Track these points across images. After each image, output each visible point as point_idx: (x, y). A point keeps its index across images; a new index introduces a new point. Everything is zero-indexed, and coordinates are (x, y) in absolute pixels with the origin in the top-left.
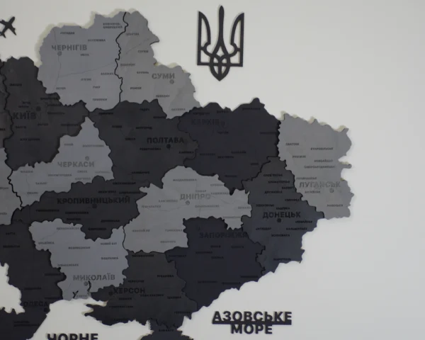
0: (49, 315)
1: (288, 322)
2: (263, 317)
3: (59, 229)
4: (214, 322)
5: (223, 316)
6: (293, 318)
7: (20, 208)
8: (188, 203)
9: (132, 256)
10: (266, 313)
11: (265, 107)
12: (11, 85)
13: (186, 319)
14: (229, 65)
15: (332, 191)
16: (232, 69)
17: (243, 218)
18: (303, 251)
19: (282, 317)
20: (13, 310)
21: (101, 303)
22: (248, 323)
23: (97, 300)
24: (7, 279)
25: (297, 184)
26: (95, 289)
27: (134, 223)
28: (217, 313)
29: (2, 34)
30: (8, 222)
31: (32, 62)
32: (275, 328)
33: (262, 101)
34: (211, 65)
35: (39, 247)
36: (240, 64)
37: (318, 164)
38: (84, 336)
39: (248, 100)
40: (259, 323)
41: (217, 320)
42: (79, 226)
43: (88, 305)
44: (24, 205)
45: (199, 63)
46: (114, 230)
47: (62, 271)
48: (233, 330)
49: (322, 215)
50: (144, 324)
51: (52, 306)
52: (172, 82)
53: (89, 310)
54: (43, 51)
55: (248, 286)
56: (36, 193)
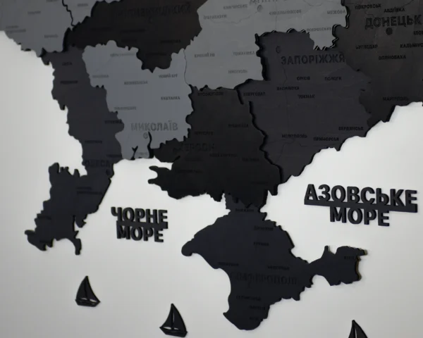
0: (113, 179)
2: (374, 196)
3: (113, 55)
4: (307, 202)
5: (319, 193)
6: (420, 202)
7: (71, 28)
8: (260, 8)
9: (199, 96)
10: (379, 190)
13: (270, 197)
17: (335, 29)
19: (403, 198)
20: (76, 171)
21: (169, 166)
22: (355, 206)
23: (162, 160)
24: (67, 127)
26: (155, 145)
27: (196, 44)
28: (311, 188)
30: (60, 48)
32: (394, 217)
35: (94, 83)
40: (369, 205)
41: (311, 197)
42: (135, 50)
43: (153, 168)
44: (75, 23)
46: (174, 55)
47: (119, 117)
48: (334, 217)
50: (218, 199)
51: (116, 168)
53: (154, 175)
55: (353, 144)
56: (86, 5)
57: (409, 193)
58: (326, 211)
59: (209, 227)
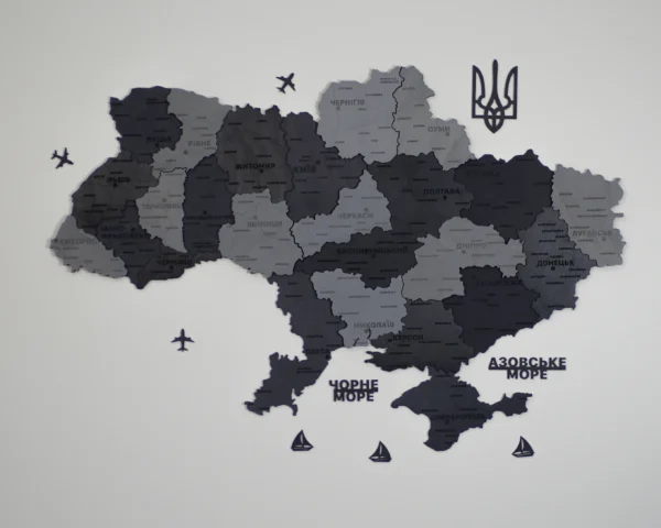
0: (330, 362)
1: (562, 368)
2: (538, 362)
3: (340, 278)
4: (490, 368)
5: (499, 362)
6: (567, 364)
7: (302, 259)
8: (464, 252)
9: (411, 304)
10: (541, 359)
11: (539, 158)
12: (292, 139)
13: (463, 365)
14: (503, 117)
15: (604, 239)
16: (506, 122)
17: (518, 266)
18: (577, 298)
19: (557, 363)
20: (296, 357)
21: (382, 351)
22: (524, 368)
23: (377, 347)
24: (290, 327)
25: (570, 233)
26: (374, 336)
27: (412, 273)
28: (493, 359)
29: (282, 90)
30: (290, 272)
31: (311, 117)
32: (550, 373)
33: (535, 153)
34: (485, 117)
35: (320, 296)
36: (514, 117)
37: (591, 213)
38: (365, 382)
39: (522, 152)
40: (534, 368)
41: (493, 365)
42: (359, 275)
43: (369, 353)
44: (305, 256)
45: (474, 116)
46: (393, 279)
47: (343, 319)
48: (509, 375)
49: (595, 264)
50: (422, 370)
51: (333, 354)
52: (448, 134)
53: (370, 357)
54: (321, 106)
55: (523, 333)
56: (317, 244)
57: (561, 359)
58: (505, 372)
59: (414, 389)
